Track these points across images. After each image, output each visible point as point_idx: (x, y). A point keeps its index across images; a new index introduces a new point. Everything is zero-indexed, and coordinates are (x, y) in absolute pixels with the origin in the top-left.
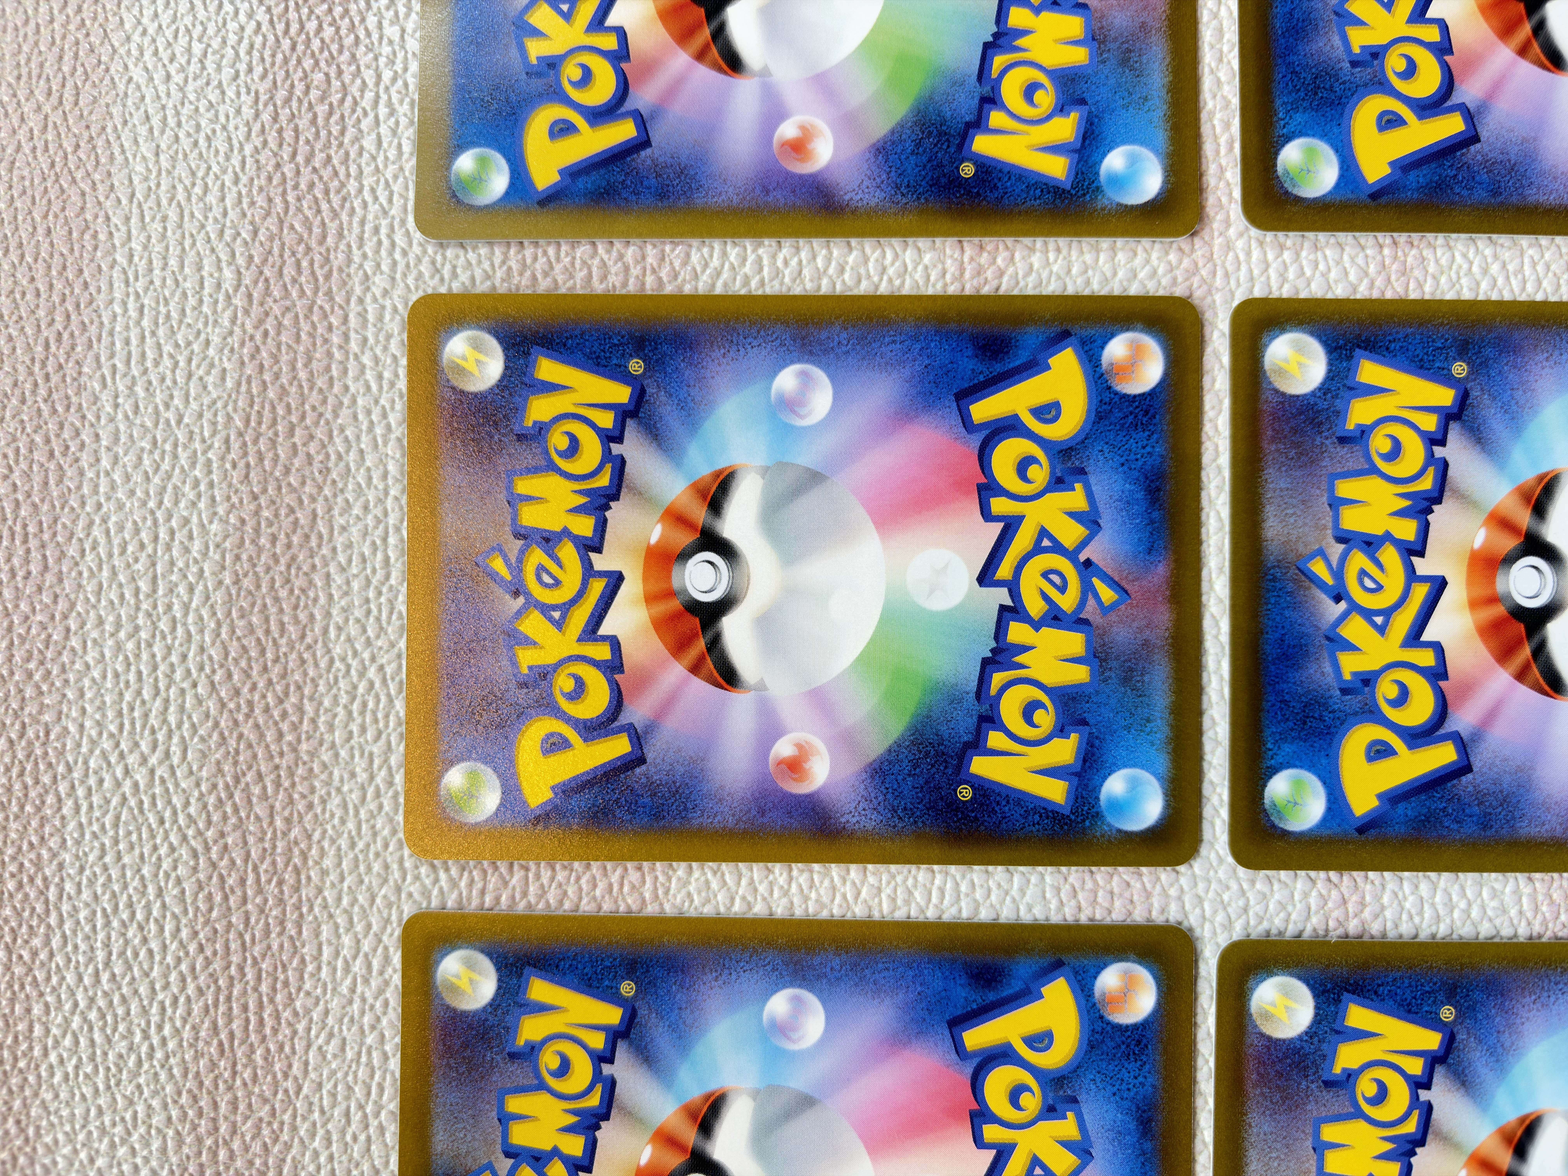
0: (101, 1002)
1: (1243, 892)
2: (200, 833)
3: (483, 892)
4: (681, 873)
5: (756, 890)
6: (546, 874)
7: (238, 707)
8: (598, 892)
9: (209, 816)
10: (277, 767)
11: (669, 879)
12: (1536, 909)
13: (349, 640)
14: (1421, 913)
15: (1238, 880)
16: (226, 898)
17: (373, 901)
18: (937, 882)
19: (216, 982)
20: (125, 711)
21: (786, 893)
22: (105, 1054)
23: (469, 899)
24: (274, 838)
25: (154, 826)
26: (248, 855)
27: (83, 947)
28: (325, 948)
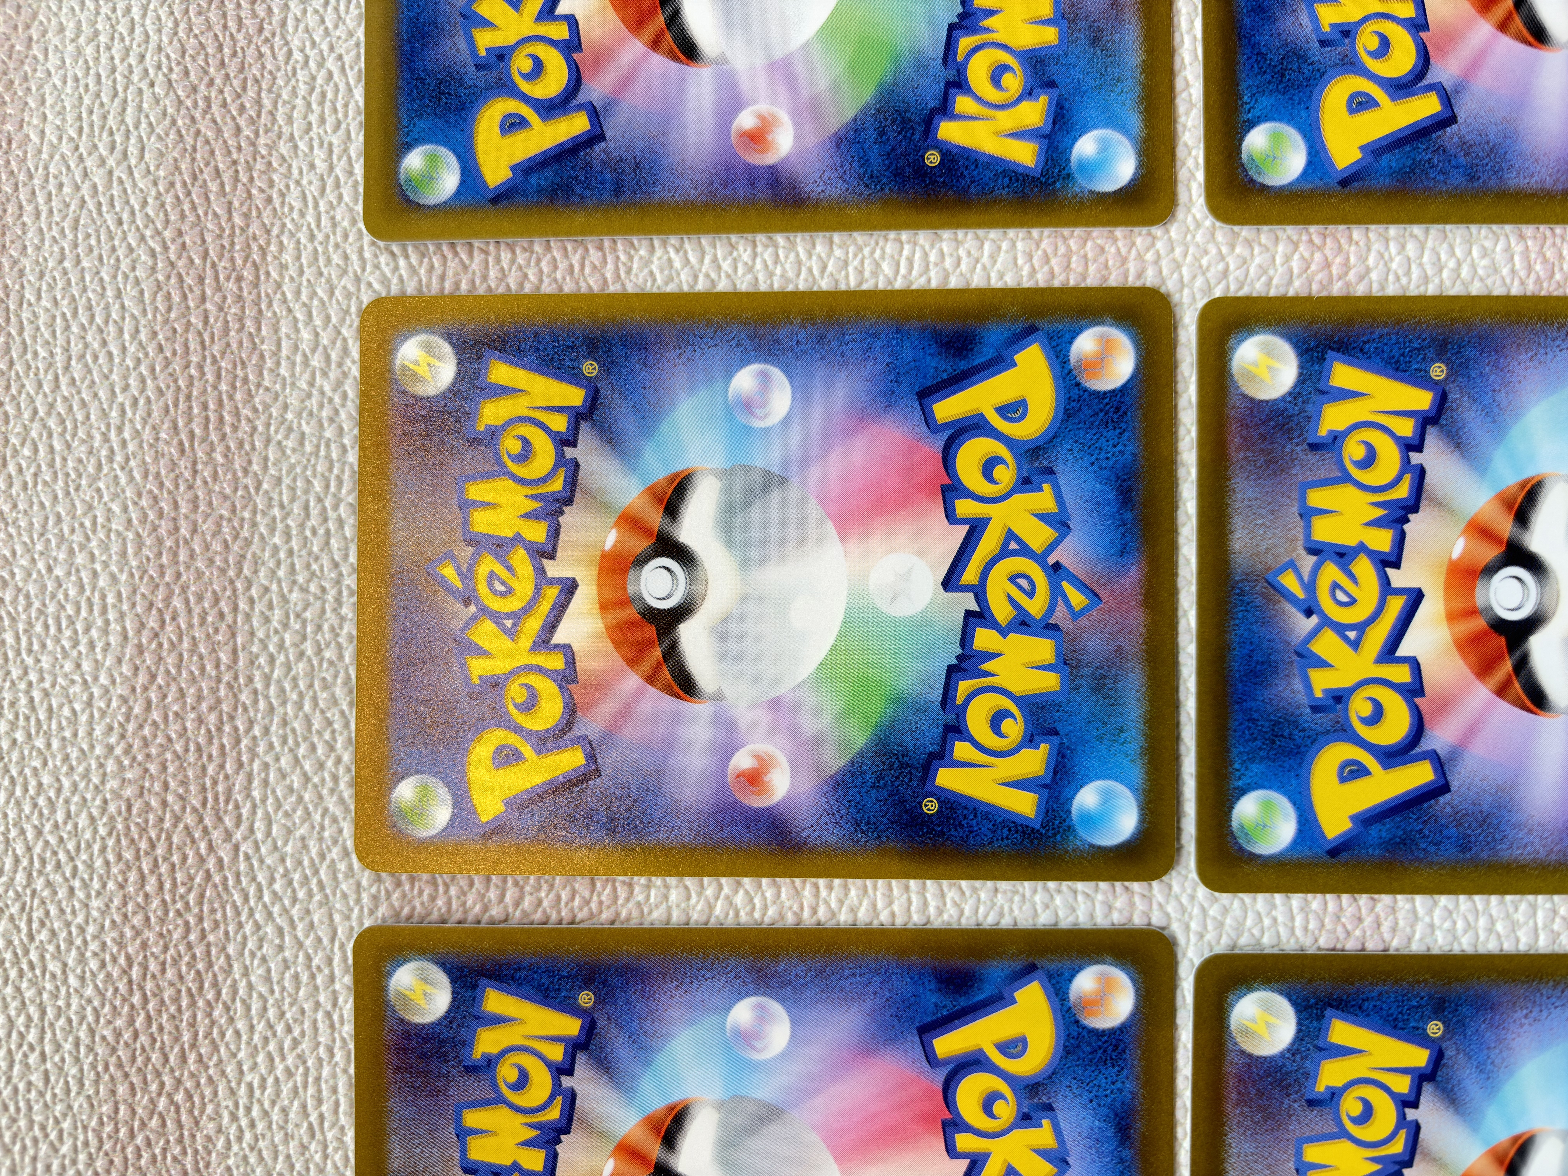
0: (60, 407)
1: (1222, 258)
2: (158, 233)
3: (442, 278)
4: (642, 252)
5: (719, 267)
6: (506, 256)
7: (196, 103)
8: (559, 275)
9: (166, 215)
10: (235, 163)
11: (631, 258)
12: (1530, 269)
13: (307, 30)
14: (1408, 273)
15: (1217, 244)
16: (185, 297)
17: (332, 294)
18: (906, 252)
19: (176, 381)
20: (84, 115)
21: (750, 269)
22: (65, 460)
23: (429, 285)
24: (232, 234)
25: (112, 228)
26: (206, 254)
27: (42, 353)
28: (284, 344)
